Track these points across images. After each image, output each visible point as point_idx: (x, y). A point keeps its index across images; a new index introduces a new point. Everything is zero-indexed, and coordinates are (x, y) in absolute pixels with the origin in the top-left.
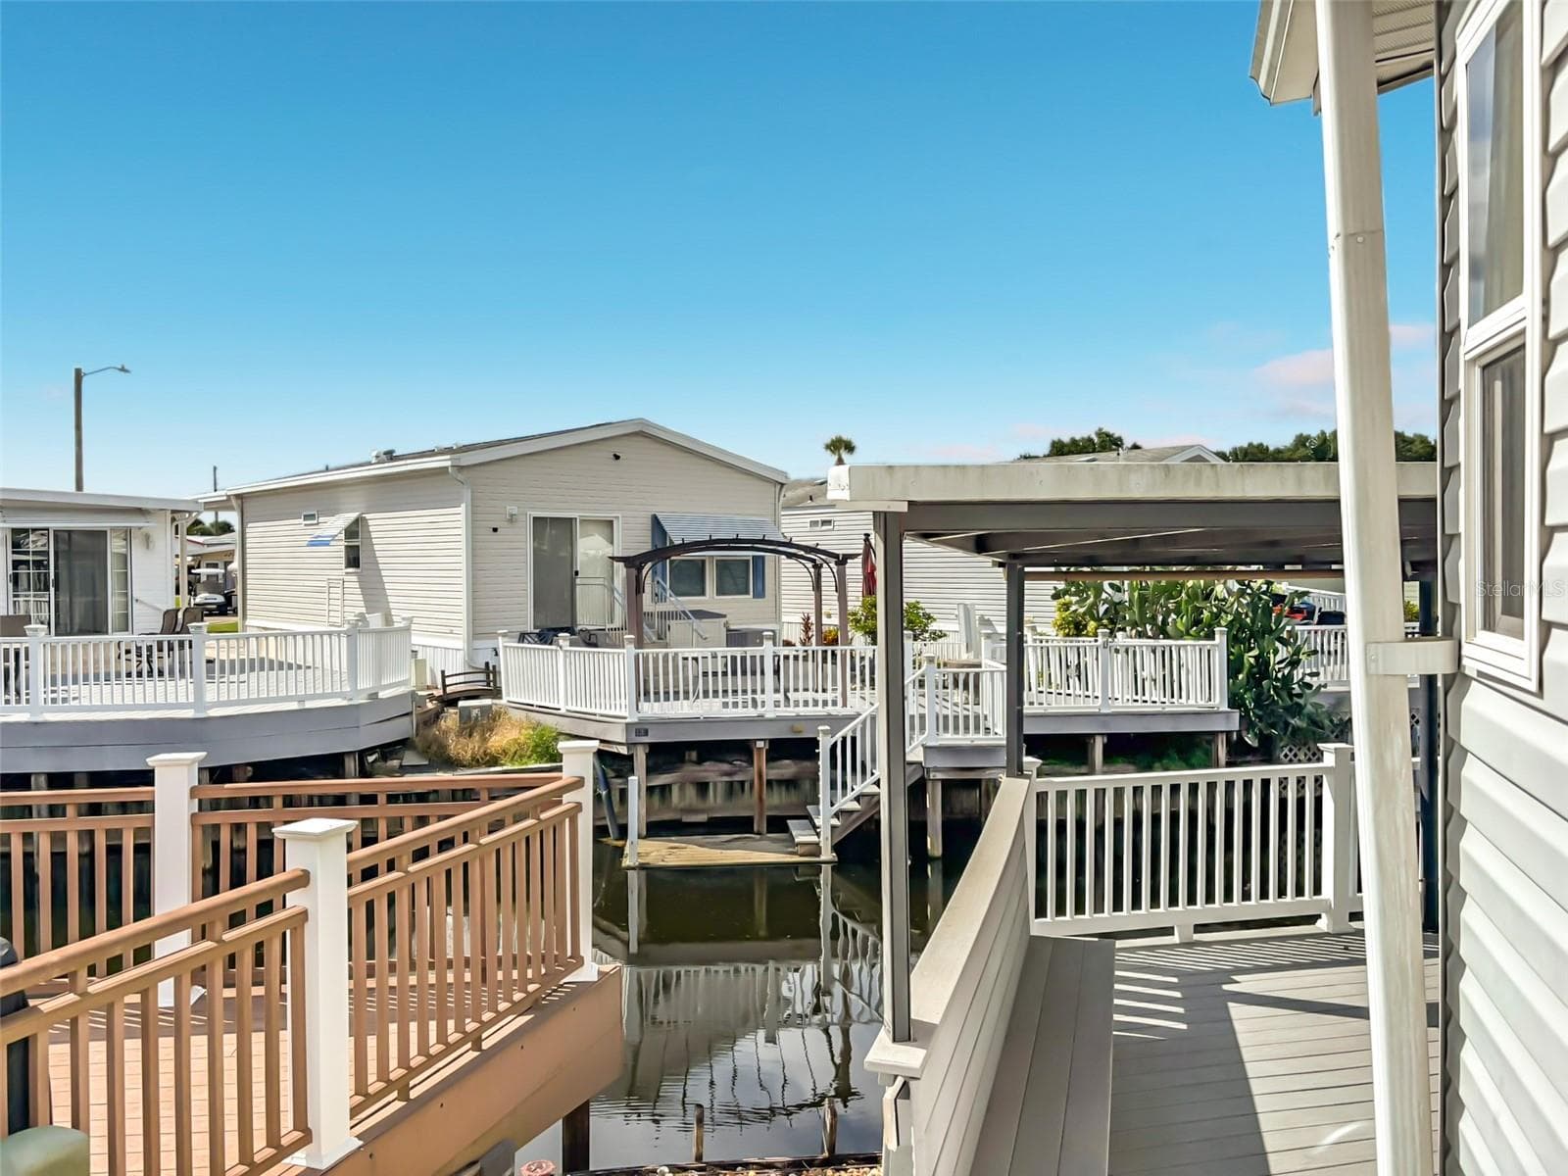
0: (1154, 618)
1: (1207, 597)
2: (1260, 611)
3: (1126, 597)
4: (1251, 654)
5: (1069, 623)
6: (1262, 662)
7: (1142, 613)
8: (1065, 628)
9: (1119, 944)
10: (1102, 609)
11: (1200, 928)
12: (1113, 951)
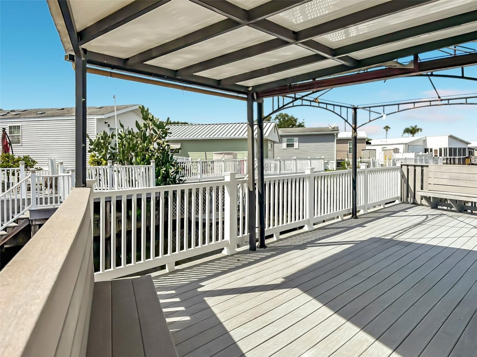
0: (128, 158)
1: (147, 150)
2: (165, 155)
3: (117, 151)
4: (163, 169)
5: (95, 162)
6: (167, 171)
7: (123, 157)
8: (94, 164)
9: (153, 275)
10: (108, 156)
11: (177, 263)
12: (150, 279)
